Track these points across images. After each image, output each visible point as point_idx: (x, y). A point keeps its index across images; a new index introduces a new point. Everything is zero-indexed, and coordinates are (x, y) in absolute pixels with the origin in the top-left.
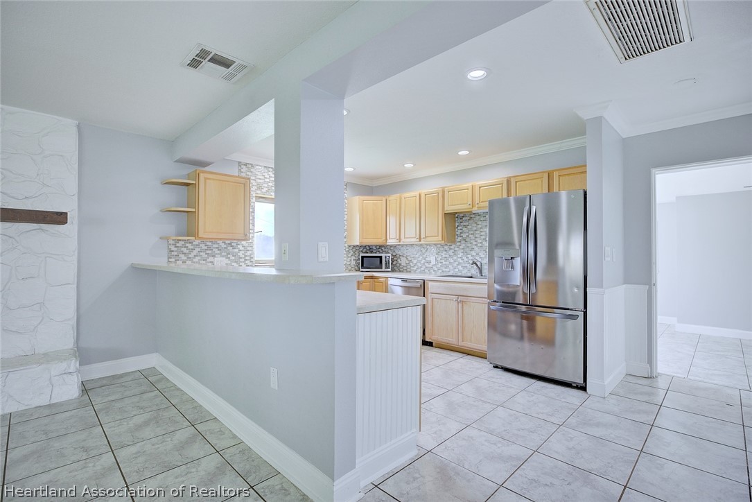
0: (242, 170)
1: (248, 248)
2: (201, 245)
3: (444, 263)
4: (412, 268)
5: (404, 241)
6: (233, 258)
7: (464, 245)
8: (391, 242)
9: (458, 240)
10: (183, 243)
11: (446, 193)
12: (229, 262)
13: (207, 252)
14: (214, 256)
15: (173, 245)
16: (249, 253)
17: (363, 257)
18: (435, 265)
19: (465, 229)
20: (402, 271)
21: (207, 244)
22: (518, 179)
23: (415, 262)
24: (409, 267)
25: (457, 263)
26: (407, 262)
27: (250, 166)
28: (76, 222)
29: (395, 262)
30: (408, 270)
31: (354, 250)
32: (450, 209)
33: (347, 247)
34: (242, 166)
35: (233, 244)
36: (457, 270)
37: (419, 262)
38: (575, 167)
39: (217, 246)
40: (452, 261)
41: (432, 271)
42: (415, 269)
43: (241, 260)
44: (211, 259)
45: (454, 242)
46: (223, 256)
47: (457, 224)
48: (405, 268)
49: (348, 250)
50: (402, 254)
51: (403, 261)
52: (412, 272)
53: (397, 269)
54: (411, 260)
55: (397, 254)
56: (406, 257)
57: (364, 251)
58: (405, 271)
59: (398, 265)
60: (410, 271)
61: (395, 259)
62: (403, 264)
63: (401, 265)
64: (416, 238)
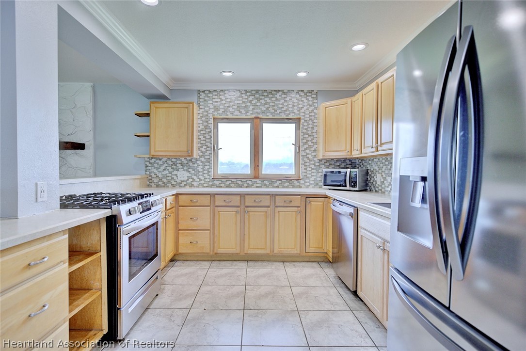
0: (201, 97)
1: (206, 164)
2: (168, 162)
4: (386, 189)
5: (365, 152)
6: (193, 172)
8: (356, 154)
10: (155, 160)
12: (190, 175)
13: (173, 167)
14: (178, 170)
15: (148, 161)
16: (206, 168)
17: (325, 172)
20: (378, 192)
21: (173, 160)
23: (389, 179)
24: (383, 186)
27: (208, 92)
28: (92, 147)
29: (372, 179)
30: (383, 190)
31: (327, 164)
33: (317, 161)
34: (201, 93)
35: (193, 160)
39: (180, 162)
42: (388, 189)
43: (200, 173)
44: (175, 172)
46: (184, 170)
48: (380, 188)
49: (318, 164)
50: (378, 170)
51: (378, 178)
52: (386, 193)
53: (373, 189)
54: (385, 178)
55: (374, 169)
56: (381, 174)
57: (332, 166)
58: (380, 191)
59: (374, 183)
60: (384, 192)
61: (373, 175)
62: (379, 182)
63: (376, 183)
64: (372, 147)
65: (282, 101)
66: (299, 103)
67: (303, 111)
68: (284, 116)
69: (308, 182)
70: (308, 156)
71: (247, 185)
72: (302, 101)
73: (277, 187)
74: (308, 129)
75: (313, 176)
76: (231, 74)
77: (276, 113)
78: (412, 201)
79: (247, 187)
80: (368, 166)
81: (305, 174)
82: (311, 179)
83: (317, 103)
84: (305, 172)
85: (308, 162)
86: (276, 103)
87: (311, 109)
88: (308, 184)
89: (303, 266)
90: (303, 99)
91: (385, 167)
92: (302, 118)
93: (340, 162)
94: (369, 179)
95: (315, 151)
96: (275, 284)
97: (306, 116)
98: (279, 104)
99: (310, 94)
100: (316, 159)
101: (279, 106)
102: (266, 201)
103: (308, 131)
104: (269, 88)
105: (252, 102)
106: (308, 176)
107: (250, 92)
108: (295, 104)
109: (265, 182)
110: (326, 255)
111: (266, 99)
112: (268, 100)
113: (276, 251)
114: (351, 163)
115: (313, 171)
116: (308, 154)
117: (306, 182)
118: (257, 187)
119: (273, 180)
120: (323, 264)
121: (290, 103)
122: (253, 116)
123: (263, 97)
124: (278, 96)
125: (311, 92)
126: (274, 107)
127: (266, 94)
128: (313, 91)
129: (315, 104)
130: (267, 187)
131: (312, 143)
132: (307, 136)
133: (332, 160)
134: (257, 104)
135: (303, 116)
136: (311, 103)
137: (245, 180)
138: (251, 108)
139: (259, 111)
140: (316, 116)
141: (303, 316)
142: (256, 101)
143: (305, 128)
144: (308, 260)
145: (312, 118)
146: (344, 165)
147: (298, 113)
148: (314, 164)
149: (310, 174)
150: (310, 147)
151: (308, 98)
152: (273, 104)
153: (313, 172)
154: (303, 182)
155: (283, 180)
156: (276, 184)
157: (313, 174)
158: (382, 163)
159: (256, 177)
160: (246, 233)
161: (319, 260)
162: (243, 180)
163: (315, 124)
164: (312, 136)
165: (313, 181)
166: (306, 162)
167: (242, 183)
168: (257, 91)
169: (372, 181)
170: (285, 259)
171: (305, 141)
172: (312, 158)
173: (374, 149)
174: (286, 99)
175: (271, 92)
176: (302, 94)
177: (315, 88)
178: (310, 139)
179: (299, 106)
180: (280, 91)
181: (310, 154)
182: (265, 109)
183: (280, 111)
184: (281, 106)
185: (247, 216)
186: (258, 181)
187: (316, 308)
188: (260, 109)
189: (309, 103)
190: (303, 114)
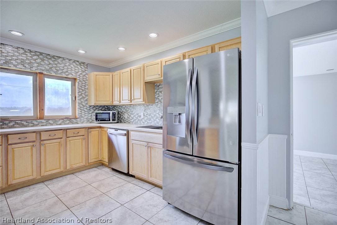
3: (148, 117)
4: (131, 121)
5: (123, 102)
7: (160, 105)
8: (116, 103)
9: (156, 101)
11: (145, 67)
17: (96, 113)
18: (143, 118)
19: (160, 94)
20: (126, 122)
22: (190, 53)
23: (132, 116)
24: (129, 120)
25: (156, 117)
26: (128, 116)
29: (122, 116)
30: (129, 122)
31: (95, 109)
32: (149, 79)
33: (88, 106)
36: (156, 122)
37: (135, 116)
38: (232, 40)
40: (153, 116)
41: (142, 122)
42: (132, 121)
45: (154, 102)
47: (156, 91)
48: (127, 120)
49: (89, 108)
50: (125, 111)
51: (126, 116)
52: (131, 123)
53: (123, 121)
54: (130, 115)
55: (123, 111)
56: (128, 113)
57: (97, 110)
58: (127, 122)
59: (123, 118)
60: (130, 123)
61: (122, 114)
62: (126, 118)
63: (125, 118)
64: (129, 100)
65: (62, 65)
66: (76, 68)
67: (78, 74)
68: (64, 75)
69: (83, 120)
70: (82, 103)
71: (32, 125)
72: (77, 68)
73: (60, 124)
74: (82, 86)
75: (86, 116)
76: (21, 35)
77: (58, 72)
78: (175, 122)
79: (32, 126)
80: (119, 109)
81: (81, 115)
82: (85, 118)
83: (87, 71)
84: (80, 114)
85: (83, 107)
86: (58, 65)
87: (84, 74)
88: (83, 121)
89: (88, 172)
90: (78, 67)
91: (129, 110)
92: (78, 78)
93: (102, 108)
94: (120, 116)
95: (87, 100)
96: (79, 187)
97: (81, 78)
98: (61, 67)
99: (83, 65)
100: (87, 106)
101: (61, 68)
102: (59, 134)
103: (82, 87)
104: (52, 53)
105: (37, 61)
106: (83, 116)
107: (34, 52)
108: (72, 69)
109: (49, 121)
110: (101, 161)
111: (49, 61)
112: (51, 62)
113: (68, 168)
114: (108, 108)
115: (86, 112)
116: (82, 102)
117: (82, 120)
118: (42, 126)
119: (56, 120)
120: (99, 167)
121: (69, 67)
122: (38, 71)
123: (47, 59)
124: (59, 60)
125: (84, 63)
126: (57, 68)
127: (50, 57)
128: (85, 63)
129: (86, 71)
130: (51, 125)
131: (85, 95)
132: (81, 90)
133: (97, 106)
134: (41, 63)
135: (78, 77)
136: (84, 70)
137: (30, 121)
138: (36, 65)
139: (43, 68)
140: (87, 79)
141: (109, 195)
142: (41, 60)
143: (80, 85)
144: (89, 168)
145: (84, 79)
146: (104, 109)
147: (75, 75)
148: (86, 108)
149: (84, 115)
150: (84, 98)
151: (81, 66)
152: (56, 66)
153: (86, 114)
154: (80, 120)
155: (65, 120)
156: (59, 122)
157: (86, 115)
158: (128, 108)
159: (41, 118)
160: (42, 160)
161: (96, 165)
162: (28, 121)
163: (86, 84)
164: (85, 91)
165: (86, 119)
166: (81, 107)
167: (27, 124)
168: (41, 54)
169: (121, 117)
170: (74, 171)
171: (80, 94)
172: (85, 104)
173: (129, 101)
174: (66, 64)
175: (53, 57)
176: (77, 63)
177: (87, 62)
178: (83, 92)
179: (76, 71)
180: (61, 57)
181: (84, 102)
182: (49, 68)
183: (61, 71)
184: (63, 68)
185: (42, 148)
186: (43, 121)
187: (112, 188)
188: (44, 67)
189: (83, 70)
190: (79, 76)
